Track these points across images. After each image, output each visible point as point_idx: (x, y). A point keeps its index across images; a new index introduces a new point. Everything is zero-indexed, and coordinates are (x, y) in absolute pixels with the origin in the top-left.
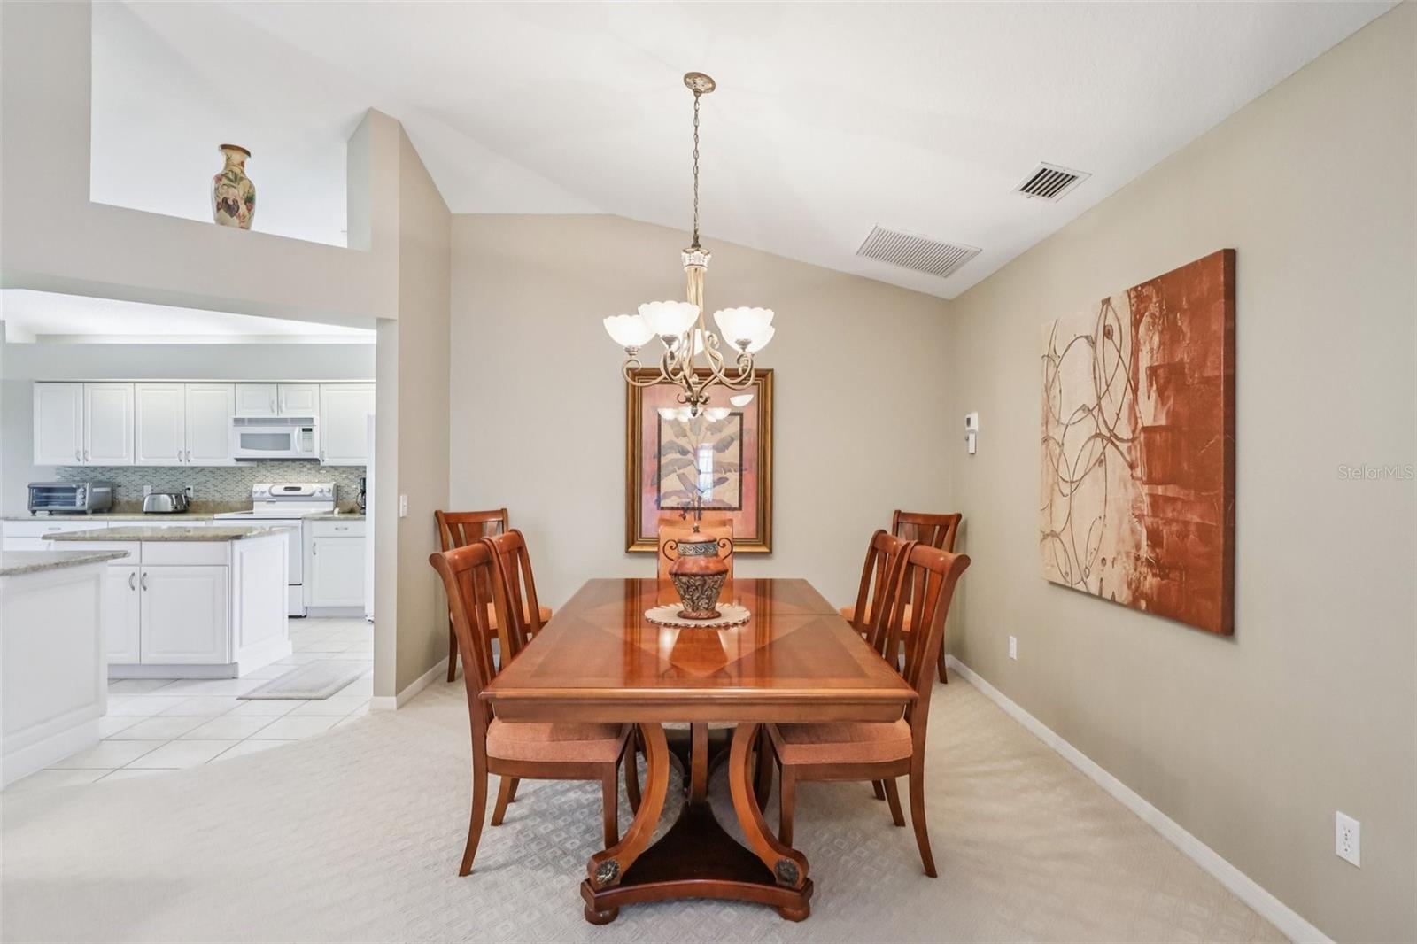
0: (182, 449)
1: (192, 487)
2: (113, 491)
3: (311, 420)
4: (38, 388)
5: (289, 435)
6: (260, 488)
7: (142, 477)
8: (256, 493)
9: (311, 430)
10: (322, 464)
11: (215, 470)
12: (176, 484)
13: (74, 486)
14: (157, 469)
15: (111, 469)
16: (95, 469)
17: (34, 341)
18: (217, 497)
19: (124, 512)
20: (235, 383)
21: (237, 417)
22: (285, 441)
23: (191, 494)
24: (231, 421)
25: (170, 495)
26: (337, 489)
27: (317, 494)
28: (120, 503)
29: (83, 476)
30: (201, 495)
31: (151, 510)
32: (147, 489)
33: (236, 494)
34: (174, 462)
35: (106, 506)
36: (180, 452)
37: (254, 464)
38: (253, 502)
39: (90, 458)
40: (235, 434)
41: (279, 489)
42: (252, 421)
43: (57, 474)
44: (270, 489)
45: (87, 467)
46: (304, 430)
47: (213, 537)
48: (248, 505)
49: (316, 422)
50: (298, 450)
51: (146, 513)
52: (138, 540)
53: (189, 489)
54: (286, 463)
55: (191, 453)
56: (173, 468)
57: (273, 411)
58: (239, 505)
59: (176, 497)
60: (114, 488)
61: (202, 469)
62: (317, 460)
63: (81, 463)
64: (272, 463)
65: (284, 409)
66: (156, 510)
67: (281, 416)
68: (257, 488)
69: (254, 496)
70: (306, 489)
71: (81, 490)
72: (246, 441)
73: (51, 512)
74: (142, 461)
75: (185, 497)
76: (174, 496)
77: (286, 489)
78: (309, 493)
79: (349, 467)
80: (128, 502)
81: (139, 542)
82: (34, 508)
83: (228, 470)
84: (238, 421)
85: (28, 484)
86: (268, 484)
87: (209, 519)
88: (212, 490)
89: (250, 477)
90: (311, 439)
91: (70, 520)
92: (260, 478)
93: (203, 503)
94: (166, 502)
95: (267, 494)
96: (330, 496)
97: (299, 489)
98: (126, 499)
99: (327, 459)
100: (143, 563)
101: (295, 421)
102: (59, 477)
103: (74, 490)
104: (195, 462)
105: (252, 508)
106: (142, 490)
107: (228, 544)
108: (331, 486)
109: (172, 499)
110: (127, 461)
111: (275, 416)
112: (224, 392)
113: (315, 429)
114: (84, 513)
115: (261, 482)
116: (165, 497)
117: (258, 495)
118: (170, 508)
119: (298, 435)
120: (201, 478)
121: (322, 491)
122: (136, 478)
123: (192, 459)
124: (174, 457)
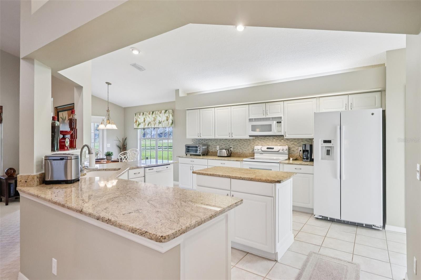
0: (230, 132)
1: (232, 147)
2: (208, 147)
3: (281, 118)
4: (188, 112)
5: (271, 125)
6: (258, 148)
7: (216, 142)
8: (256, 150)
9: (281, 122)
10: (285, 137)
11: (240, 140)
12: (227, 145)
13: (197, 146)
14: (221, 140)
15: (207, 140)
16: (202, 140)
17: (186, 95)
18: (241, 151)
19: (211, 155)
20: (249, 104)
21: (250, 118)
22: (269, 128)
23: (232, 149)
24: (248, 120)
25: (226, 149)
26: (289, 149)
27: (281, 151)
28: (210, 152)
29: (199, 142)
30: (235, 150)
31: (219, 155)
32: (218, 147)
33: (247, 151)
34: (227, 137)
35: (206, 153)
36: (229, 133)
37: (254, 138)
38: (254, 153)
39: (202, 136)
40: (249, 125)
41: (265, 148)
42: (256, 120)
43: (192, 141)
44: (261, 148)
45: (200, 139)
46: (277, 122)
47: (266, 180)
48: (252, 155)
49: (283, 119)
50: (275, 131)
51: (218, 156)
52: (230, 178)
53: (231, 147)
54: (267, 137)
55: (233, 133)
56: (226, 139)
57: (264, 115)
58: (249, 155)
59: (228, 151)
60: (208, 146)
61: (235, 140)
62: (283, 136)
63: (199, 138)
64: (261, 137)
65: (268, 114)
66: (221, 155)
67: (267, 117)
68: (256, 147)
69: (255, 151)
70: (276, 148)
71: (199, 147)
72: (254, 128)
73: (191, 155)
74: (217, 137)
75: (231, 150)
76: (227, 150)
77: (268, 148)
78: (277, 151)
79: (295, 139)
80: (212, 152)
81: (230, 179)
82: (187, 153)
83: (246, 140)
84: (251, 120)
85: (185, 145)
86: (260, 146)
87: (241, 161)
88: (239, 148)
89: (253, 143)
90: (281, 126)
91: (197, 158)
92: (257, 143)
93: (236, 153)
94: (224, 152)
95: (260, 150)
96: (287, 152)
97: (273, 148)
98: (211, 150)
99: (287, 135)
100: (232, 190)
101: (273, 119)
102: (193, 142)
103: (197, 147)
104: (234, 137)
105: (254, 156)
106: (216, 147)
107: (273, 184)
108: (286, 147)
109: (227, 151)
110: (212, 137)
111: (265, 117)
112: (245, 108)
113: (282, 122)
114: (200, 155)
115: (257, 145)
116: (224, 151)
117: (256, 151)
118: (226, 155)
119: (275, 124)
120: (235, 143)
121: (283, 150)
122: (214, 143)
123: (233, 136)
124: (227, 135)
